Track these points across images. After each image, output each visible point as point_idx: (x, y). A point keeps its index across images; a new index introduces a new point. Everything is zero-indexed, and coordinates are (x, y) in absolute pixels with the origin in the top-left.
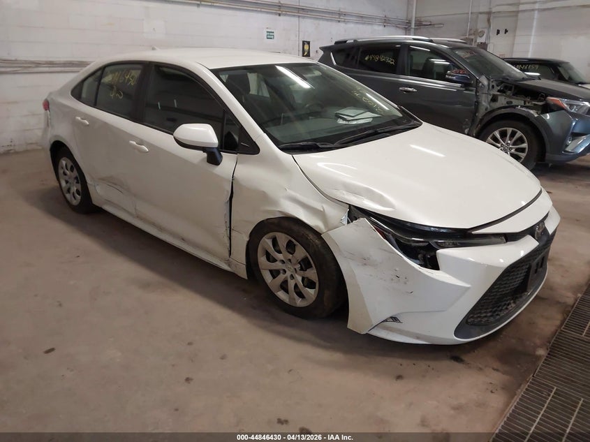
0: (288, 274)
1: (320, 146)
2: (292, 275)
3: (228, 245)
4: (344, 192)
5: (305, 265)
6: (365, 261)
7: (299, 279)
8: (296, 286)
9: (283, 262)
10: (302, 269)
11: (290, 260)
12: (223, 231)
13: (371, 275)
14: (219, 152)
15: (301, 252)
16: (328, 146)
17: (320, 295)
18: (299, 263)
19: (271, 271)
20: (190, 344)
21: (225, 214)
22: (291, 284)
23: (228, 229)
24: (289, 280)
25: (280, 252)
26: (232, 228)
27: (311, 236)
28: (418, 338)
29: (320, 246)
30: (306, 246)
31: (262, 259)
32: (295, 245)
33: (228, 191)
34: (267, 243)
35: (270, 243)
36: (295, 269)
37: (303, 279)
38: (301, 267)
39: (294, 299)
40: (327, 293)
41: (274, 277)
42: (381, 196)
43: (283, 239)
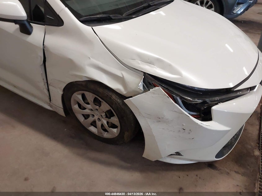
0: (96, 117)
1: (113, 18)
2: (99, 118)
3: (48, 95)
4: (140, 62)
5: (109, 114)
6: (159, 119)
7: (105, 122)
8: (102, 126)
9: (92, 110)
10: (107, 117)
11: (97, 110)
12: (42, 85)
13: (163, 129)
14: (29, 23)
15: (105, 107)
16: (119, 18)
17: (121, 133)
18: (105, 113)
19: (83, 115)
20: (26, 179)
21: (42, 74)
22: (99, 124)
23: (46, 84)
24: (97, 121)
25: (88, 104)
26: (49, 83)
27: (114, 97)
28: (191, 160)
29: (121, 104)
30: (110, 103)
31: (76, 107)
32: (101, 101)
33: (41, 57)
34: (78, 98)
35: (80, 97)
36: (101, 116)
37: (108, 123)
38: (106, 115)
39: (102, 133)
40: (127, 134)
41: (86, 119)
42: (170, 65)
43: (90, 97)
